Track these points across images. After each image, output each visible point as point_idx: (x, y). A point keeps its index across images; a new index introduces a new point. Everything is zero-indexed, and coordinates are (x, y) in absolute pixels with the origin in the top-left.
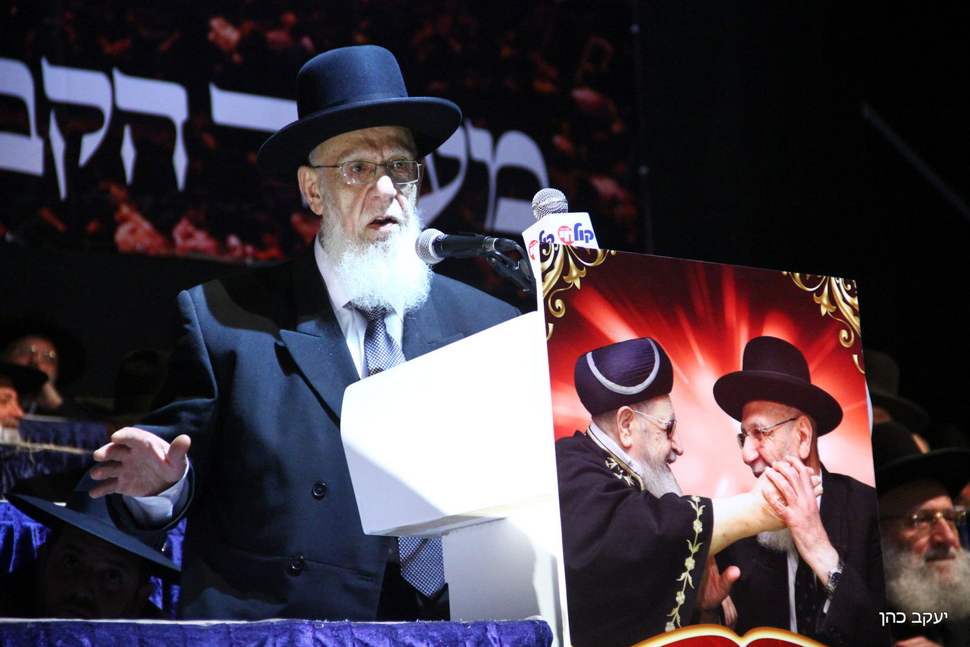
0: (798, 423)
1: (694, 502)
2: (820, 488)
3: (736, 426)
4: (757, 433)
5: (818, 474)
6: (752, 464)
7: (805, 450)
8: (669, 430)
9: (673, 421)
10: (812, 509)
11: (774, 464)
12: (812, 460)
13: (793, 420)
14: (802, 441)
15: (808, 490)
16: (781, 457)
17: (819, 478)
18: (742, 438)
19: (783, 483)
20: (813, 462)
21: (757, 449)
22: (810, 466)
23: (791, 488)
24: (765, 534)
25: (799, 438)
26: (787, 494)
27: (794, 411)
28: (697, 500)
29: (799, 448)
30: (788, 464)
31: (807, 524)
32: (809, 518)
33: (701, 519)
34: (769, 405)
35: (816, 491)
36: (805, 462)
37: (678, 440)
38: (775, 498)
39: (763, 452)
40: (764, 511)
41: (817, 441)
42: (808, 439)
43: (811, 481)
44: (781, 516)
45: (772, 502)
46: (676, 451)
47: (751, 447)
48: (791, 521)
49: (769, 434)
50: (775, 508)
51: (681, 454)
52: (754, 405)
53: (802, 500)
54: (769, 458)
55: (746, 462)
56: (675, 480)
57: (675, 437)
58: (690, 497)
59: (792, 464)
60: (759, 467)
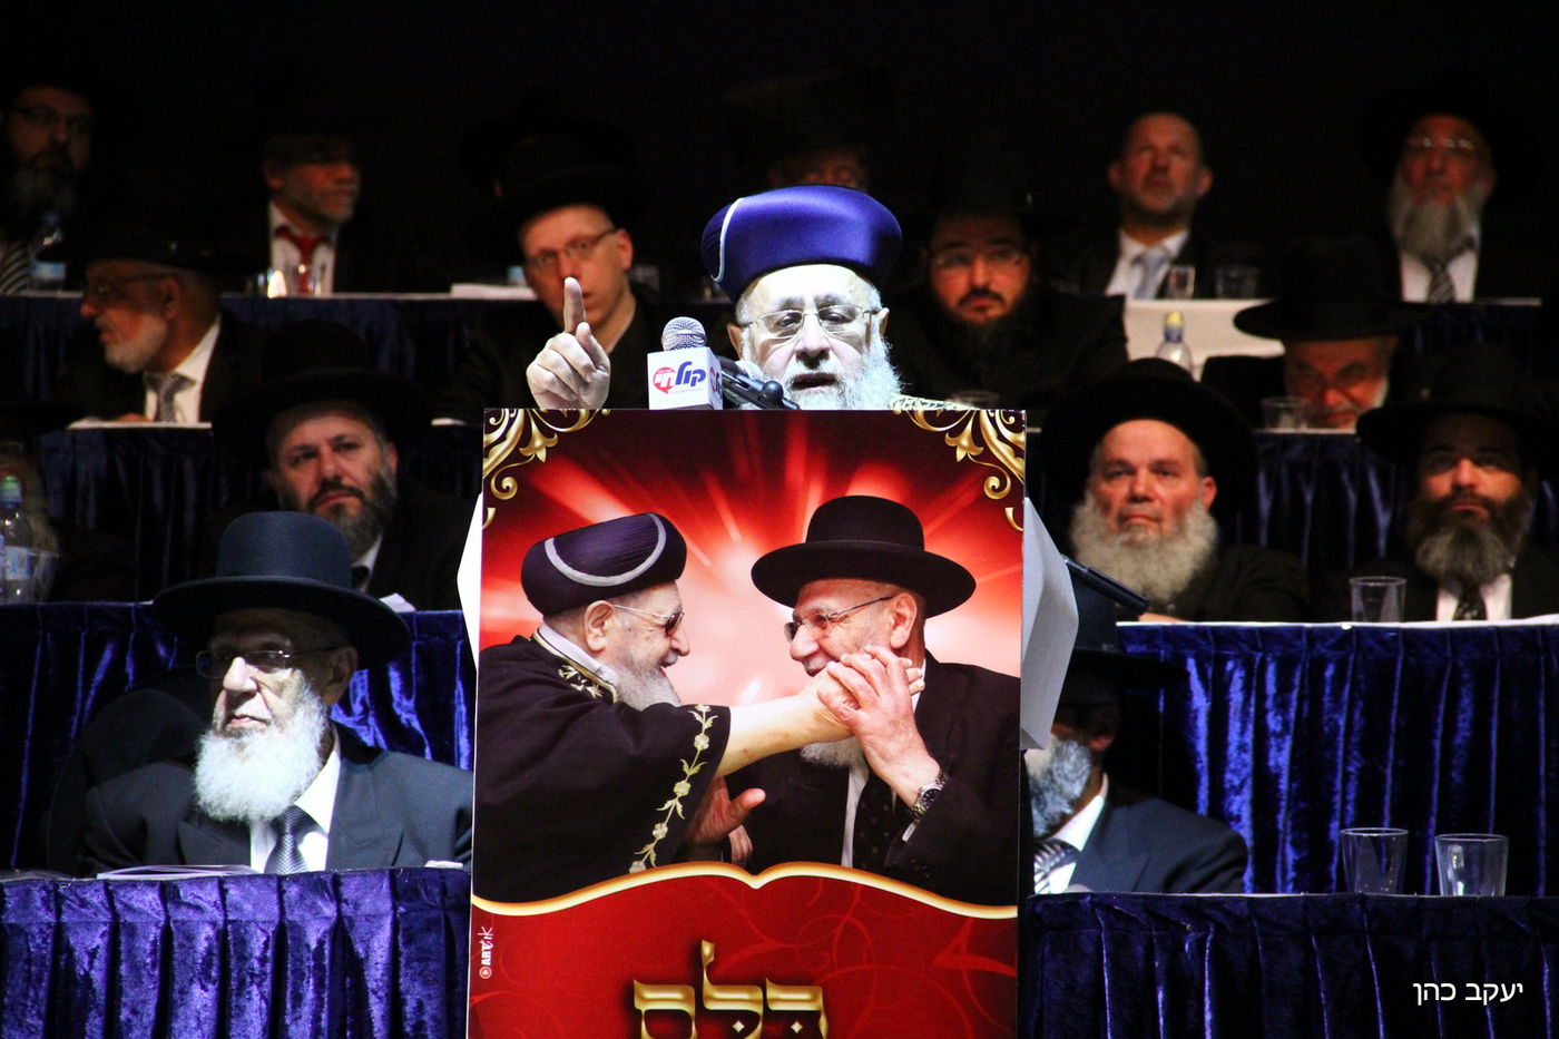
0: (894, 603)
1: (701, 713)
2: (920, 684)
3: (786, 613)
4: (820, 620)
5: (920, 666)
6: (805, 660)
7: (901, 636)
8: (670, 627)
9: (677, 615)
10: (903, 710)
11: (844, 657)
12: (914, 647)
13: (887, 599)
14: (896, 625)
15: (899, 688)
16: (857, 647)
17: (922, 671)
18: (792, 629)
19: (855, 680)
20: (914, 650)
21: (817, 641)
22: (906, 656)
23: (869, 687)
24: (814, 747)
25: (893, 622)
26: (861, 694)
27: (889, 588)
28: (705, 710)
29: (891, 634)
30: (869, 657)
31: (890, 730)
32: (894, 723)
33: (708, 732)
34: (847, 583)
35: (913, 687)
36: (898, 652)
37: (682, 636)
38: (839, 700)
39: (826, 643)
40: (818, 717)
41: (923, 623)
42: (908, 622)
43: (905, 676)
44: (847, 723)
45: (833, 705)
46: (677, 652)
47: (806, 640)
48: (863, 729)
49: (841, 620)
50: (837, 713)
51: (686, 654)
52: (820, 584)
53: (886, 701)
54: (835, 651)
55: (795, 658)
56: (672, 687)
57: (679, 634)
58: (692, 707)
59: (874, 656)
60: (816, 663)
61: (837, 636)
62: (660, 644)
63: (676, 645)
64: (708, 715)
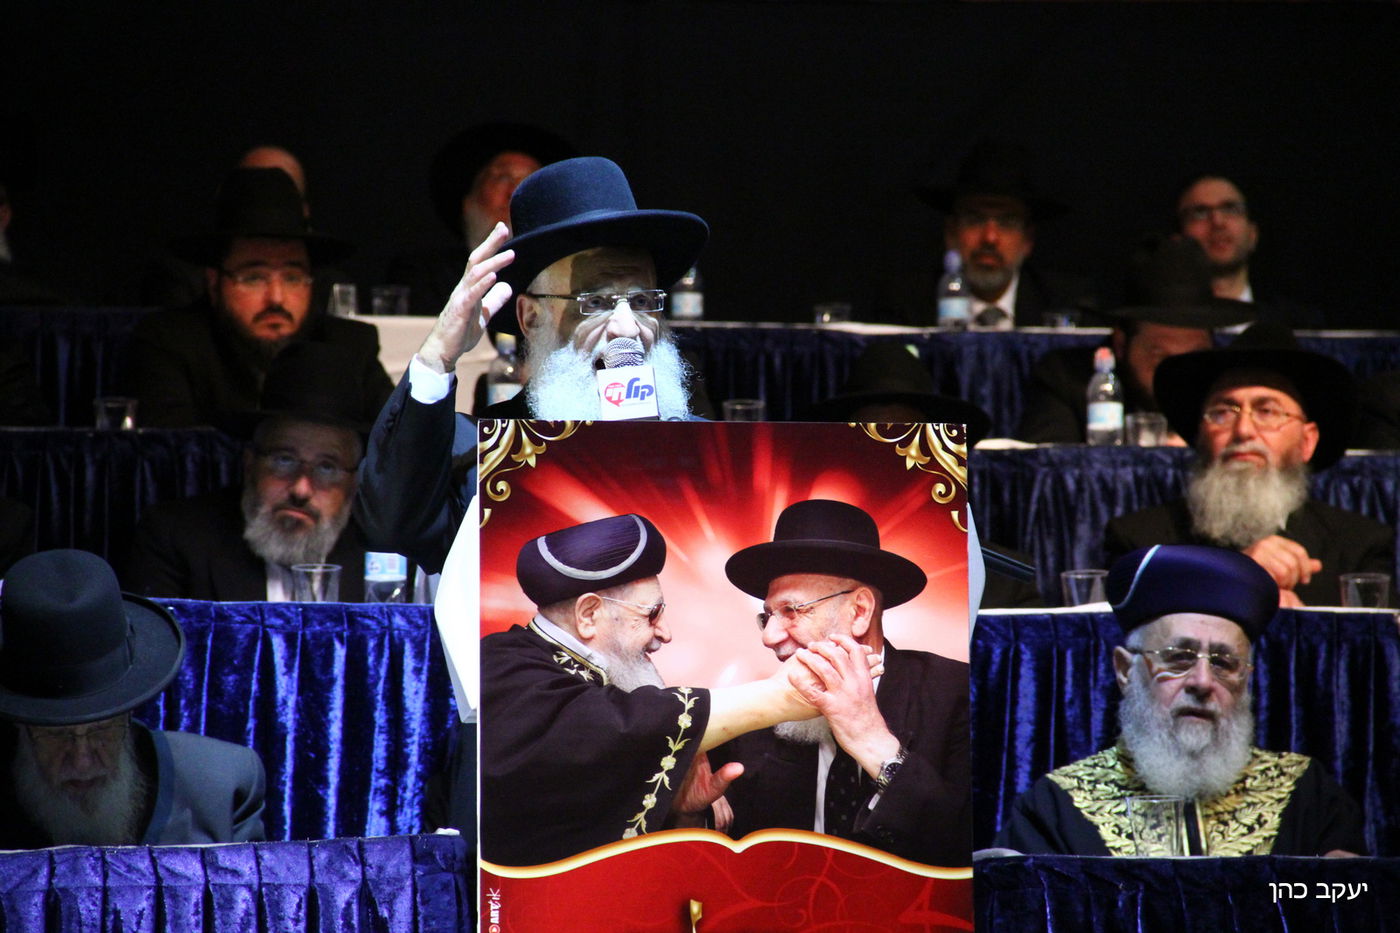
0: (854, 596)
1: (683, 695)
2: (880, 669)
3: (758, 605)
4: (788, 611)
5: (879, 653)
6: (776, 647)
7: (862, 625)
8: (653, 617)
9: (659, 606)
10: (866, 691)
11: (811, 645)
12: (874, 635)
13: (848, 592)
14: (857, 615)
15: (861, 671)
16: (823, 635)
17: (881, 657)
18: (764, 619)
19: (822, 666)
20: (873, 637)
21: (786, 630)
22: (867, 644)
23: (834, 671)
24: (786, 725)
25: (854, 613)
26: (828, 678)
27: (849, 583)
28: (687, 692)
29: (852, 624)
30: (833, 644)
31: (854, 710)
32: (858, 704)
33: (690, 712)
34: (811, 578)
35: (874, 671)
36: (860, 639)
37: (664, 625)
38: (808, 683)
39: (795, 632)
40: (789, 699)
41: (881, 615)
42: (867, 613)
43: (866, 662)
44: (815, 704)
45: (803, 688)
46: (660, 639)
47: (776, 628)
48: (830, 709)
49: (807, 611)
50: (806, 695)
51: (669, 641)
52: (787, 579)
53: (850, 684)
54: (802, 639)
55: (766, 645)
56: (656, 671)
57: (661, 622)
58: (675, 689)
59: (838, 644)
60: (786, 649)
61: (804, 626)
62: (645, 633)
63: (659, 633)
64: (690, 697)
